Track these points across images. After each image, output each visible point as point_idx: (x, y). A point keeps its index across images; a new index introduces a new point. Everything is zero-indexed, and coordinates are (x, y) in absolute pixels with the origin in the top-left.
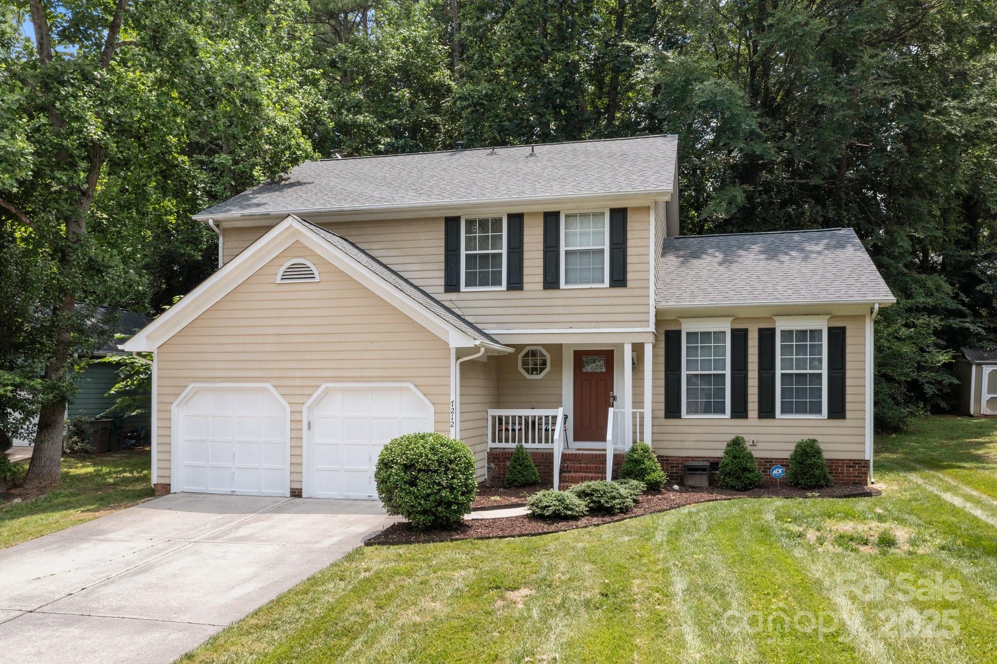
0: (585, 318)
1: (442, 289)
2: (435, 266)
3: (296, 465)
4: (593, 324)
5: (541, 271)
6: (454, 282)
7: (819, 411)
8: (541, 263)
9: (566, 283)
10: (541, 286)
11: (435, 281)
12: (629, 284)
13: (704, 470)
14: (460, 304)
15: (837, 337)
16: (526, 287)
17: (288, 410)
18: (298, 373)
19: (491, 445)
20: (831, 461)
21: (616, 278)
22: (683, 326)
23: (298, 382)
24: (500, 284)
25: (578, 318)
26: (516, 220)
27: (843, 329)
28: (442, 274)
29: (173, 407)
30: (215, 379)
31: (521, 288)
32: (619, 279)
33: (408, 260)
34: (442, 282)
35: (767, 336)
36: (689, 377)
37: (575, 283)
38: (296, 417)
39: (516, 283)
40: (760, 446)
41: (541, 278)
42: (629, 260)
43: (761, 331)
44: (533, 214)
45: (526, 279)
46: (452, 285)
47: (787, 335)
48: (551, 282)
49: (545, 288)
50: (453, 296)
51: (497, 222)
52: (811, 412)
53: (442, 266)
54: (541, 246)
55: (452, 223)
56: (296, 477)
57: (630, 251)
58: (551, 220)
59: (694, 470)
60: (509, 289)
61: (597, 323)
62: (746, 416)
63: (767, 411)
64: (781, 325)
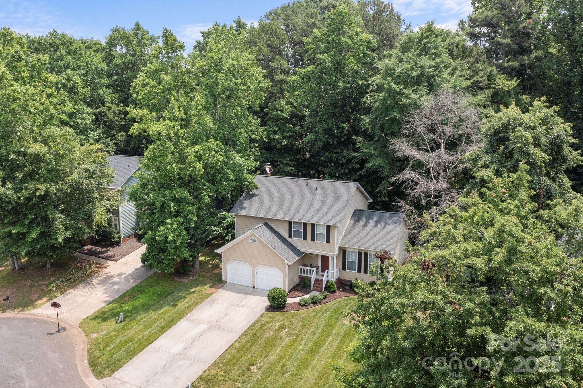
0: (321, 249)
1: (288, 237)
2: (286, 232)
3: (254, 281)
5: (311, 236)
9: (316, 240)
10: (311, 240)
11: (286, 235)
12: (331, 242)
13: (349, 285)
14: (292, 241)
17: (252, 269)
18: (254, 262)
19: (299, 274)
22: (346, 249)
23: (254, 264)
24: (301, 238)
25: (319, 249)
26: (305, 225)
28: (288, 234)
29: (227, 265)
30: (236, 260)
31: (306, 240)
33: (280, 229)
36: (348, 261)
37: (318, 240)
38: (254, 271)
39: (305, 238)
41: (311, 238)
42: (331, 237)
43: (365, 253)
44: (309, 224)
45: (307, 238)
46: (290, 236)
47: (371, 255)
48: (313, 239)
50: (290, 239)
51: (301, 223)
53: (288, 232)
54: (311, 231)
56: (254, 284)
57: (331, 235)
58: (313, 226)
59: (347, 285)
60: (303, 240)
61: (323, 251)
62: (361, 272)
63: (366, 272)
64: (369, 252)
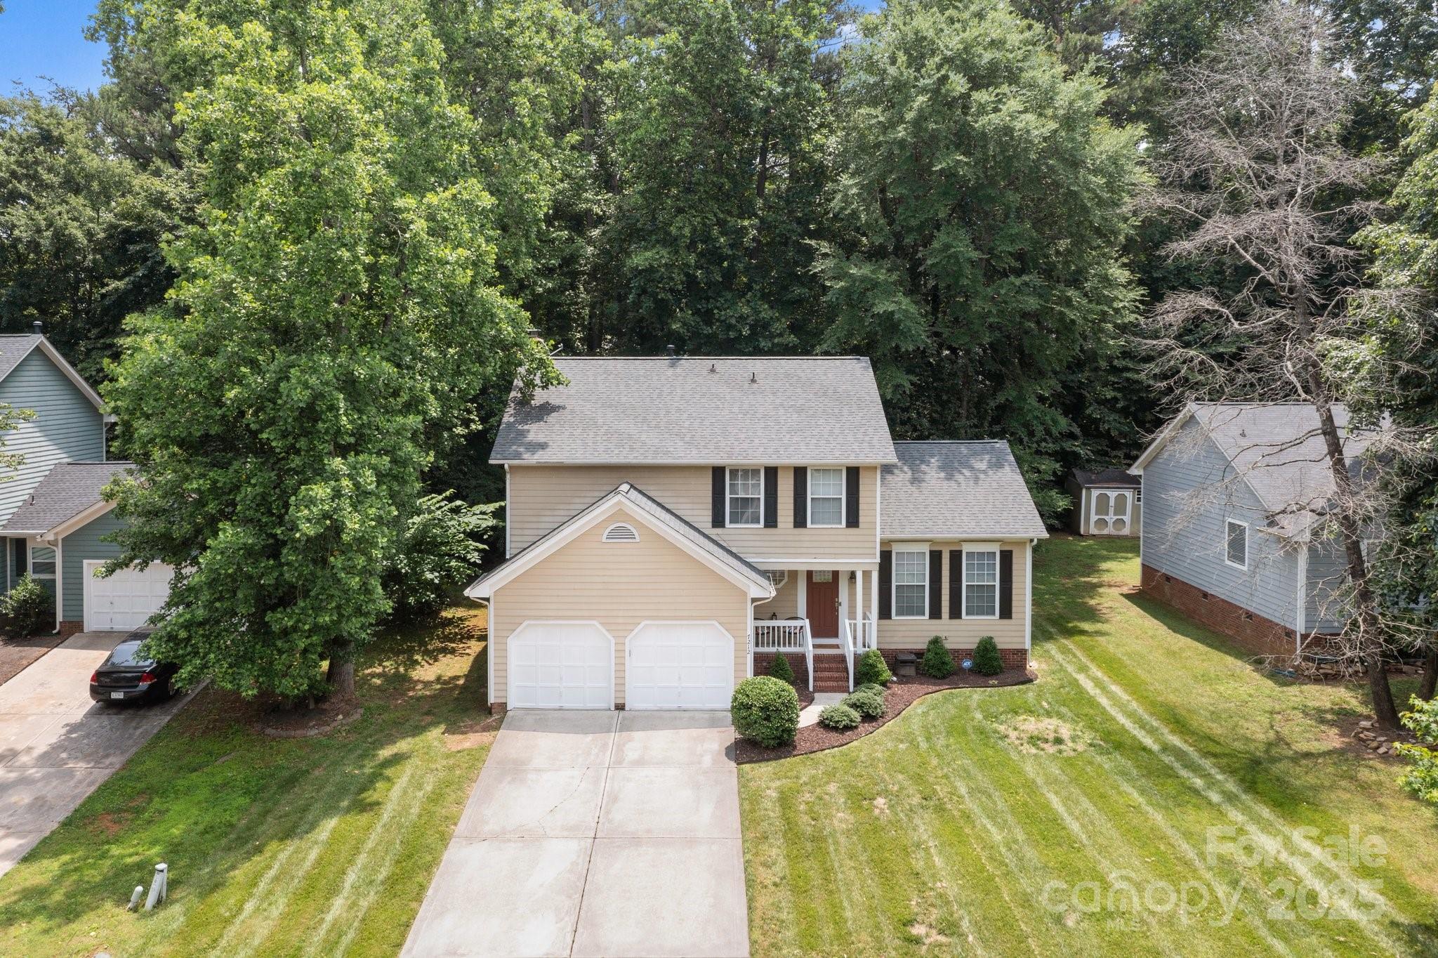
0: (827, 551)
1: (710, 525)
2: (704, 506)
3: (620, 685)
5: (792, 513)
6: (720, 519)
7: (994, 614)
8: (792, 506)
9: (812, 523)
10: (792, 525)
11: (704, 517)
12: (860, 525)
13: (912, 662)
14: (726, 538)
15: (1007, 557)
16: (780, 525)
17: (613, 641)
18: (621, 613)
20: (1002, 650)
21: (851, 520)
22: (894, 548)
23: (621, 620)
24: (758, 522)
25: (822, 551)
26: (772, 473)
27: (1011, 552)
28: (710, 513)
29: (508, 641)
30: (548, 617)
31: (775, 526)
32: (853, 521)
33: (681, 500)
34: (710, 519)
35: (956, 557)
36: (897, 586)
37: (819, 523)
38: (620, 647)
39: (771, 521)
40: (950, 640)
41: (791, 519)
42: (861, 506)
43: (951, 552)
44: (786, 468)
45: (779, 519)
46: (718, 521)
47: (971, 555)
48: (800, 521)
49: (795, 526)
50: (719, 531)
51: (755, 472)
52: (988, 614)
53: (710, 506)
54: (792, 494)
55: (718, 473)
56: (619, 695)
57: (861, 500)
58: (800, 473)
59: (905, 662)
60: (766, 526)
61: (836, 555)
62: (940, 618)
63: (955, 613)
64: (966, 548)
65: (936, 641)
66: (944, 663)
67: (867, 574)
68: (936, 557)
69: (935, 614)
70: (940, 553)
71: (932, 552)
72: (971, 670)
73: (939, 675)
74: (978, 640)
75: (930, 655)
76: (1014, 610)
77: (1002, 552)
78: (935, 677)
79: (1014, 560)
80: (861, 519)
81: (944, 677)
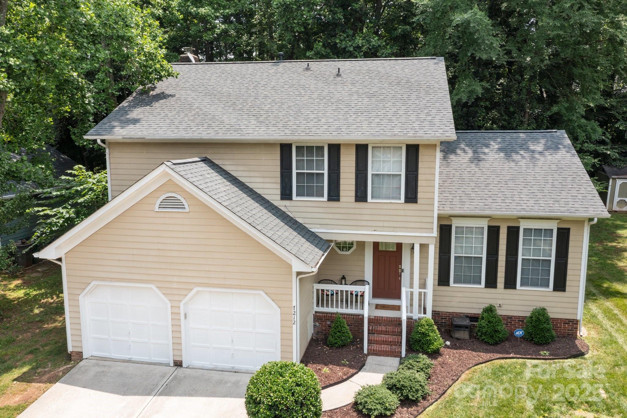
0: (386, 224)
1: (279, 197)
2: (273, 180)
3: (177, 344)
4: (392, 229)
6: (288, 192)
7: (548, 286)
8: (353, 182)
9: (372, 198)
10: (353, 199)
11: (271, 192)
12: (419, 201)
13: (466, 327)
14: (293, 209)
15: (564, 235)
16: (342, 199)
17: (169, 305)
18: (175, 279)
19: (316, 309)
20: (554, 319)
21: (409, 196)
22: (453, 222)
23: (175, 285)
24: (322, 196)
25: (381, 224)
27: (568, 230)
28: (279, 186)
29: (80, 297)
30: (111, 279)
31: (338, 200)
32: (412, 197)
33: (252, 174)
34: (279, 192)
35: (513, 232)
36: (456, 258)
37: (379, 198)
38: (176, 310)
39: (334, 195)
40: (504, 307)
41: (353, 193)
42: (420, 183)
43: (509, 228)
44: (348, 145)
45: (342, 193)
46: (286, 194)
47: (527, 231)
48: (361, 196)
49: (357, 200)
50: (287, 203)
51: (320, 149)
52: (542, 286)
53: (279, 180)
54: (353, 170)
55: (285, 148)
56: (177, 353)
57: (420, 177)
58: (361, 150)
59: (459, 327)
60: (329, 200)
61: (394, 228)
62: (495, 287)
63: (510, 283)
64: (524, 225)
65: (490, 310)
66: (496, 331)
67: (424, 247)
68: (493, 232)
69: (491, 283)
70: (498, 228)
71: (490, 227)
72: (523, 338)
73: (491, 341)
74: (531, 309)
75: (483, 323)
76: (568, 283)
77: (559, 229)
78: (487, 343)
79: (572, 238)
80: (420, 195)
81: (496, 344)
